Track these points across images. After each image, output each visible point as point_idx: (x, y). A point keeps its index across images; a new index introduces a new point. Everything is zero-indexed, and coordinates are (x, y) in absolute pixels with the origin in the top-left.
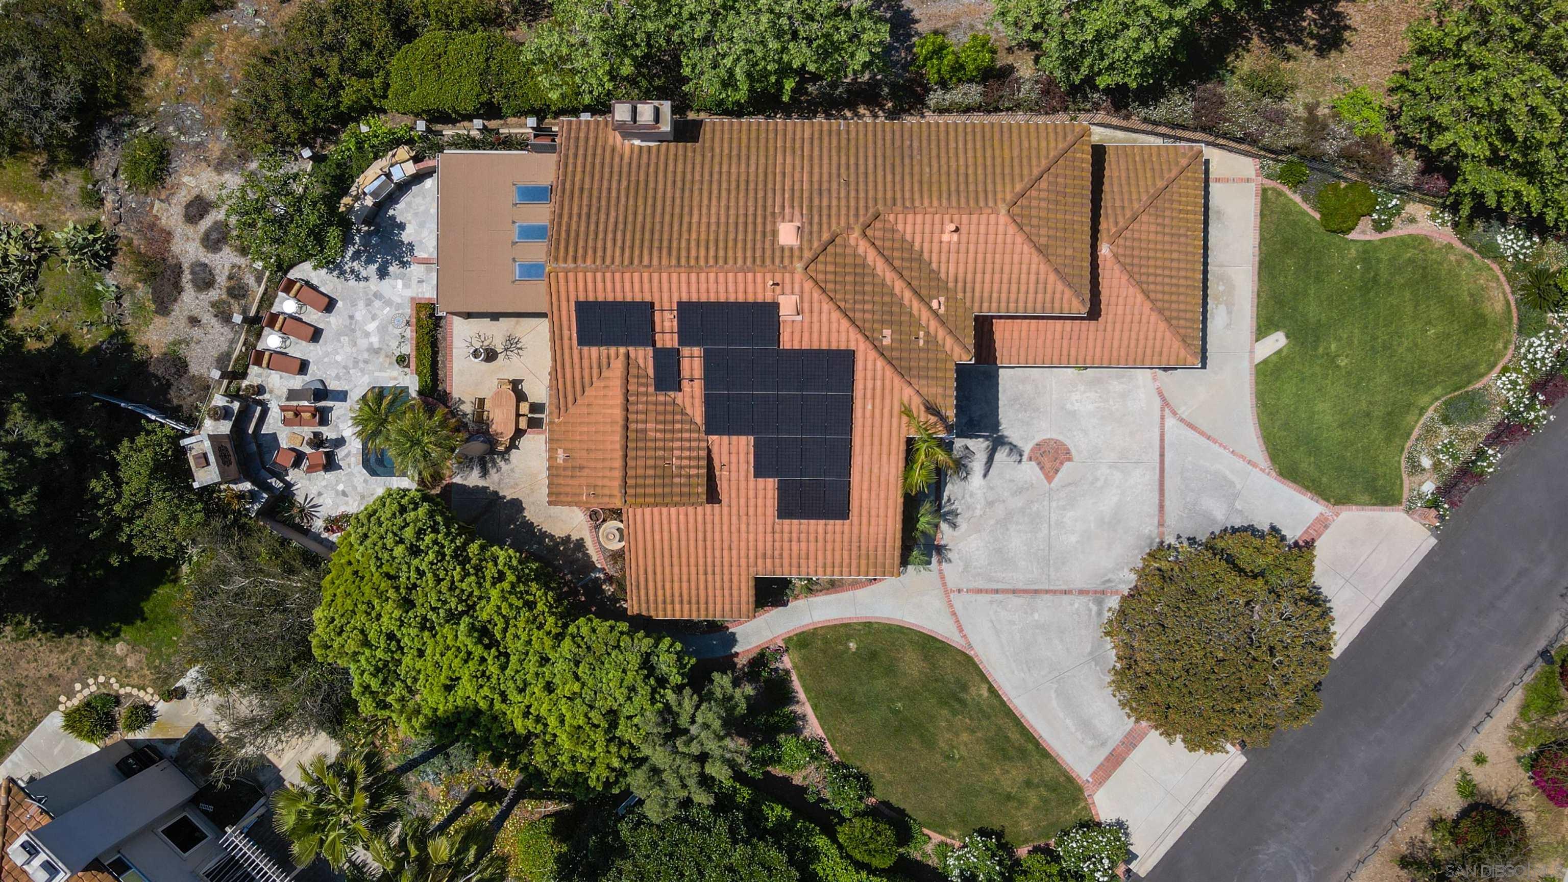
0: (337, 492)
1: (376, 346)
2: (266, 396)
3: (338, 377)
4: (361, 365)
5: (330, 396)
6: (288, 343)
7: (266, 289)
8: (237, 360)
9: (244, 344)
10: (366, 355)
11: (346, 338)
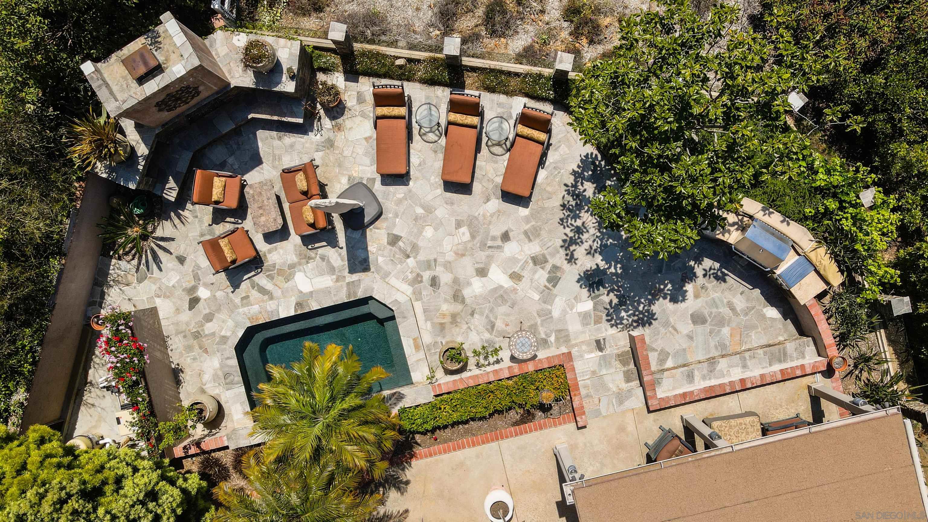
0: (193, 289)
1: (467, 292)
2: (327, 122)
3: (394, 240)
4: (427, 275)
5: (357, 235)
6: (432, 137)
7: (517, 75)
8: (378, 55)
9: (410, 60)
10: (445, 278)
11: (467, 237)
